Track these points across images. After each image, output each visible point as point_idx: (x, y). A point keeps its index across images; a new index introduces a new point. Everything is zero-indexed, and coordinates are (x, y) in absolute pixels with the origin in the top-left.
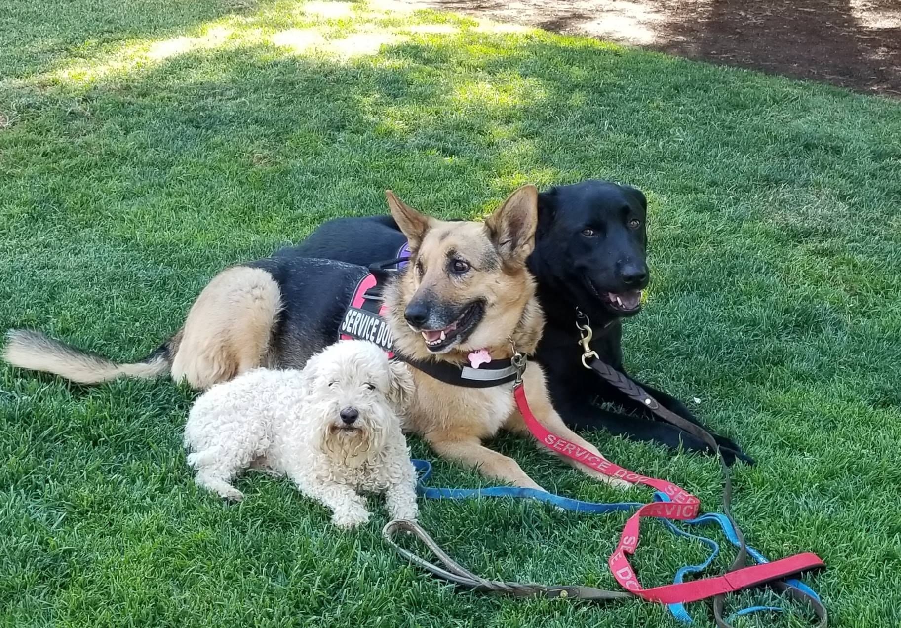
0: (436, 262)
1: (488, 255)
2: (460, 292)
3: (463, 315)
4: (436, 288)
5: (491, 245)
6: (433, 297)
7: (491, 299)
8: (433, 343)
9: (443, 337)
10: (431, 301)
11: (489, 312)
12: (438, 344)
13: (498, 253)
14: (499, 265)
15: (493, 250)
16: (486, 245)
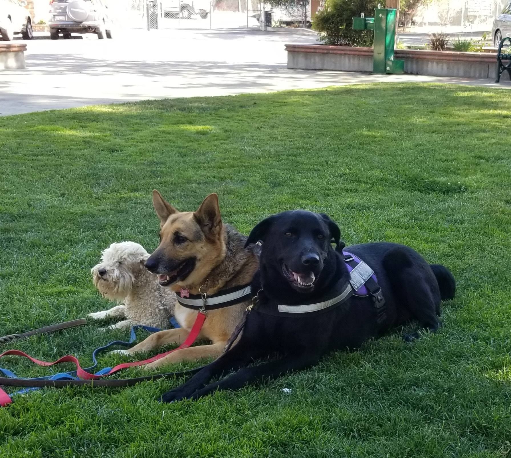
0: (167, 236)
1: (197, 232)
2: (180, 254)
3: (181, 267)
4: (165, 251)
5: (198, 226)
6: (163, 256)
7: (199, 256)
8: (162, 282)
9: (168, 278)
10: (161, 258)
11: (198, 264)
12: (165, 282)
13: (202, 231)
14: (203, 238)
15: (200, 229)
16: (196, 227)
